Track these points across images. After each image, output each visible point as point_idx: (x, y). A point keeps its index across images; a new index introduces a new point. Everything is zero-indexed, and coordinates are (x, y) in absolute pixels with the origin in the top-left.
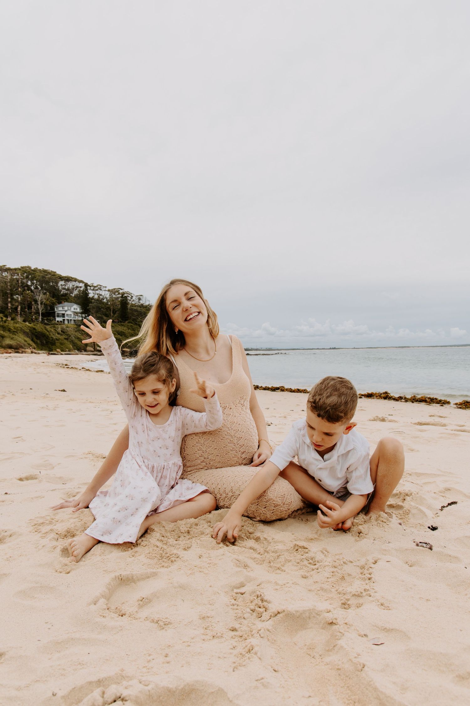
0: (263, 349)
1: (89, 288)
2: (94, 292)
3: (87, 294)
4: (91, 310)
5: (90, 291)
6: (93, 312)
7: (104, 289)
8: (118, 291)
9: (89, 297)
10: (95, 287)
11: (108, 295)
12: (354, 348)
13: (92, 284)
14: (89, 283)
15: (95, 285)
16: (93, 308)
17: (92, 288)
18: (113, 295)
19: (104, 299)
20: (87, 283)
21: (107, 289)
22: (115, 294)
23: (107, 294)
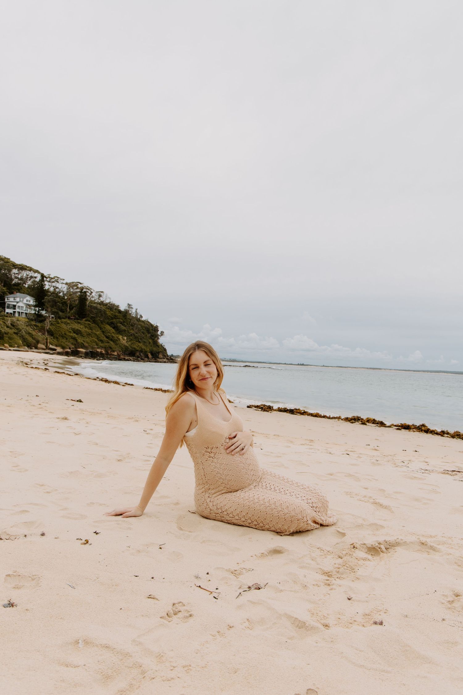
0: (226, 360)
1: (45, 279)
2: (50, 284)
3: (42, 286)
4: (46, 304)
5: (46, 283)
6: (48, 306)
7: (62, 281)
8: (76, 285)
9: (46, 289)
10: (52, 278)
11: (66, 288)
12: (324, 366)
13: (49, 275)
14: (45, 274)
15: (52, 276)
16: (49, 301)
17: (48, 279)
18: (71, 289)
19: (60, 293)
20: (43, 274)
21: (64, 282)
22: (73, 288)
23: (64, 287)
